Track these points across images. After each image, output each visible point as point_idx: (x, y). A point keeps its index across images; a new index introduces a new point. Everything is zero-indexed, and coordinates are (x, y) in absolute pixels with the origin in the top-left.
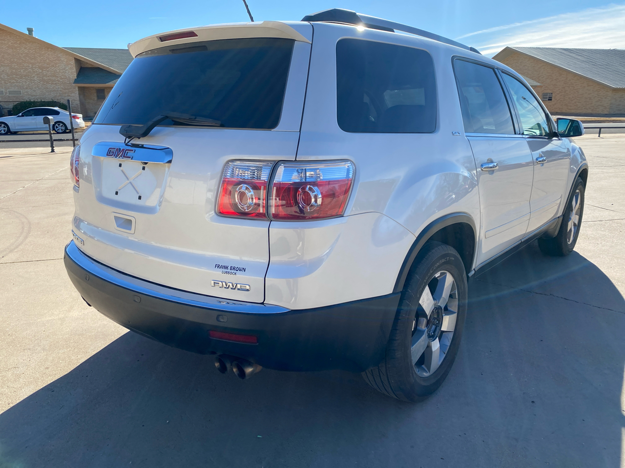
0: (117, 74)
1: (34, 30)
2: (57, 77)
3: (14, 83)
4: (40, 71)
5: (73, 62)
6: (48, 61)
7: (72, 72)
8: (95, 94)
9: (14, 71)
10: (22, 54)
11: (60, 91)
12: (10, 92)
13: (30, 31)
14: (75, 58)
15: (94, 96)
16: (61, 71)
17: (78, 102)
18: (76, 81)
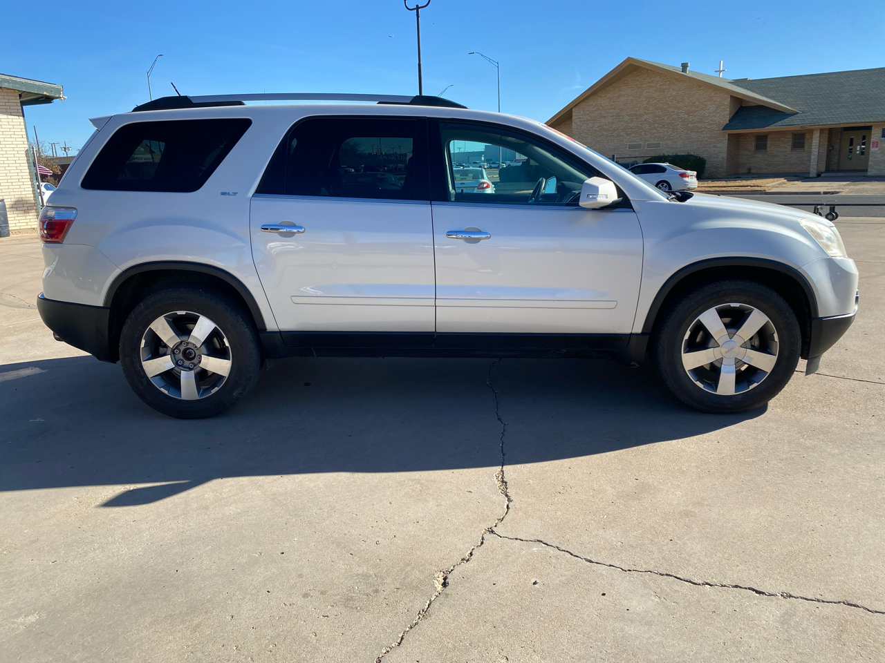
0: (787, 112)
1: (689, 65)
2: (705, 123)
3: (654, 133)
4: (686, 116)
5: (728, 101)
6: (697, 103)
7: (725, 115)
8: (754, 143)
9: (657, 119)
10: (669, 97)
11: (706, 140)
12: (649, 146)
13: (684, 66)
14: (731, 96)
15: (751, 145)
16: (711, 115)
17: (725, 155)
18: (726, 127)
